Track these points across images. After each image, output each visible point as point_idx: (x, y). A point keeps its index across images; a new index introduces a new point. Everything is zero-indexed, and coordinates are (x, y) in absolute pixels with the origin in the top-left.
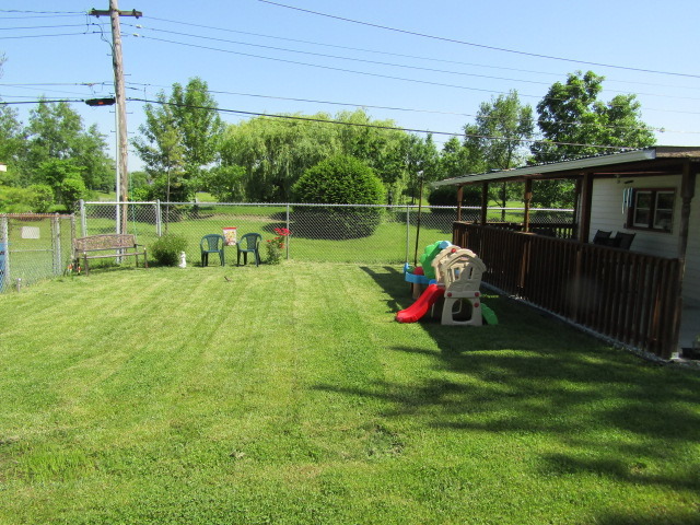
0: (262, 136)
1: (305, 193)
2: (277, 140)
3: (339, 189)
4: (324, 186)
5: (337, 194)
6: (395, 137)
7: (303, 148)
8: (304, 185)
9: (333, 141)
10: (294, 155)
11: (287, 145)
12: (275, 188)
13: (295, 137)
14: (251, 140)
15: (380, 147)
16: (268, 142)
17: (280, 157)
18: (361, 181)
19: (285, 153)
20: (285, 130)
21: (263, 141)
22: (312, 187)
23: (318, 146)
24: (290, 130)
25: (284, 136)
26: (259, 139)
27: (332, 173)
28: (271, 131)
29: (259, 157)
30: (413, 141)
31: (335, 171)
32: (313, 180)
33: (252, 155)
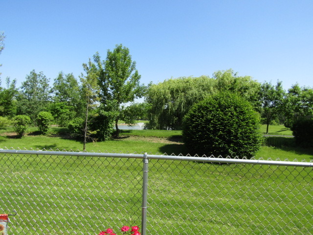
0: (169, 89)
1: (193, 122)
2: (177, 91)
3: (223, 119)
4: (209, 117)
5: (222, 124)
6: (253, 86)
7: (192, 95)
8: (192, 116)
9: (212, 88)
10: (187, 98)
11: (183, 94)
12: (176, 119)
13: (188, 89)
14: (163, 91)
15: (245, 92)
16: (172, 92)
17: (178, 100)
18: (242, 113)
19: (181, 98)
20: (182, 85)
21: (169, 91)
22: (199, 117)
23: (202, 92)
24: (185, 85)
25: (181, 89)
26: (167, 91)
27: (217, 106)
28: (174, 86)
29: (167, 101)
30: (268, 87)
31: (219, 104)
32: (200, 112)
33: (162, 100)
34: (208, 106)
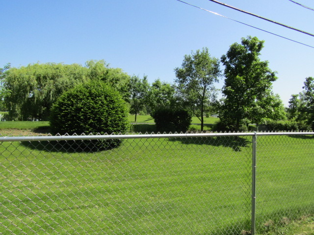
0: (34, 75)
1: (62, 111)
2: (45, 77)
3: (93, 108)
4: (80, 105)
5: (92, 112)
6: (124, 78)
7: (63, 83)
8: (61, 104)
9: (84, 77)
10: (56, 86)
11: (52, 81)
12: (44, 109)
13: (58, 76)
14: (27, 76)
15: (116, 83)
16: (38, 79)
17: (46, 87)
18: (112, 102)
19: (49, 86)
20: (50, 72)
21: (35, 78)
22: (68, 105)
23: (73, 80)
24: (54, 72)
25: (50, 75)
26: (32, 76)
27: (88, 94)
28: (41, 72)
29: (31, 88)
30: (136, 80)
31: (90, 92)
32: (69, 100)
33: (26, 86)
34: (79, 94)
